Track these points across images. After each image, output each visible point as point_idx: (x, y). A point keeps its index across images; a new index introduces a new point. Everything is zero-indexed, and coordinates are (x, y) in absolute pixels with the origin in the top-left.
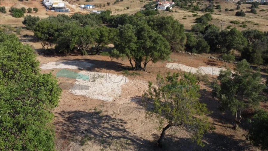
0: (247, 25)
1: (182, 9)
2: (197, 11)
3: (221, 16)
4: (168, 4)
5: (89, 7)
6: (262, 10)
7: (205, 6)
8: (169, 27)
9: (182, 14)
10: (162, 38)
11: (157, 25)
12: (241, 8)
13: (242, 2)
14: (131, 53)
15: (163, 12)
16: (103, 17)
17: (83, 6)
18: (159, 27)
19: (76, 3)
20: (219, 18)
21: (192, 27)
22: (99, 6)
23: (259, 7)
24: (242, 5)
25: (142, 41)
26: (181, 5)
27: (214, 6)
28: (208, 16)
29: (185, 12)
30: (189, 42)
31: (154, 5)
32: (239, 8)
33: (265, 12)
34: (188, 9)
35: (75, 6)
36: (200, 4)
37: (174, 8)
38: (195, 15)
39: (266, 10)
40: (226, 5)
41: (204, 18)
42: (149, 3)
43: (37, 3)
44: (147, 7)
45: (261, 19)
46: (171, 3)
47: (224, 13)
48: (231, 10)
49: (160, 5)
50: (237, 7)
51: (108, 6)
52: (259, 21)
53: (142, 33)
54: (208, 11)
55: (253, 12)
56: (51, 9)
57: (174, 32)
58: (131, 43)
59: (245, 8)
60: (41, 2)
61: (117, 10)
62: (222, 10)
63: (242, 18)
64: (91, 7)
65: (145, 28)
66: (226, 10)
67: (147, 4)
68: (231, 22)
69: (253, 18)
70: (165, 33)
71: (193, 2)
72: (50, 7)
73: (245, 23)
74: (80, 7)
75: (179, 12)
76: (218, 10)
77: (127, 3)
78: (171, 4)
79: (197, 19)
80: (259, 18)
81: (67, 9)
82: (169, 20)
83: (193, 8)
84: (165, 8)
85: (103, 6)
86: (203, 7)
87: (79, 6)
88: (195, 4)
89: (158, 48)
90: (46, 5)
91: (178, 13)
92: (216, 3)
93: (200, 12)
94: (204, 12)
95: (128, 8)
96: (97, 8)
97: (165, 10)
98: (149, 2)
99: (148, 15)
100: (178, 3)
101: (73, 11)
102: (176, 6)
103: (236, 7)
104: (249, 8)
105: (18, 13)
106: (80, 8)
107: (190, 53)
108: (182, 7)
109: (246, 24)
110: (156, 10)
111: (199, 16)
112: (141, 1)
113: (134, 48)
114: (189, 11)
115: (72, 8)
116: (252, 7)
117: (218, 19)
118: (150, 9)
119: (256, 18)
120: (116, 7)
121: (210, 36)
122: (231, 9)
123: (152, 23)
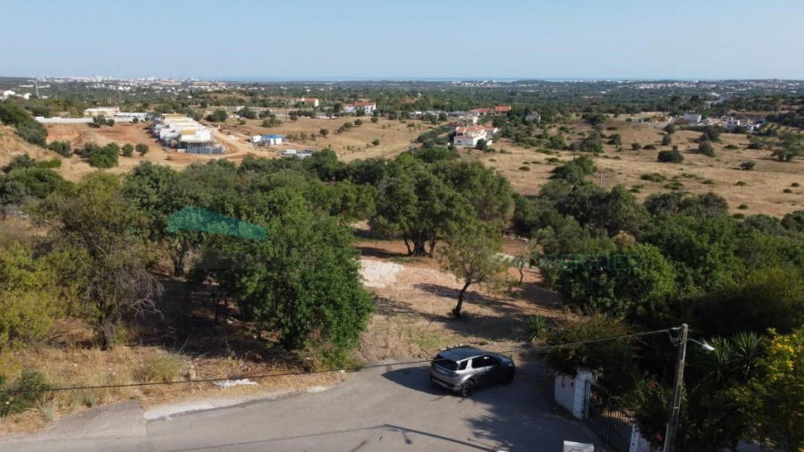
0: (681, 185)
1: (519, 145)
2: (559, 149)
3: (621, 161)
4: (483, 131)
5: (275, 141)
6: (730, 147)
7: (581, 137)
8: (476, 182)
9: (518, 157)
10: (461, 198)
11: (453, 180)
12: (674, 141)
13: (677, 127)
14: (407, 223)
15: (468, 153)
16: (321, 165)
17: (257, 139)
18: (457, 181)
19: (239, 130)
20: (614, 168)
21: (540, 188)
22: (299, 137)
23: (722, 139)
24: (678, 133)
25: (427, 202)
26: (516, 135)
27: (603, 136)
28: (585, 163)
29: (526, 151)
30: (522, 214)
31: (445, 135)
32: (669, 141)
33: (735, 151)
34: (534, 145)
35: (237, 139)
36: (567, 132)
37: (498, 141)
38: (551, 160)
39: (739, 146)
40: (636, 134)
41: (574, 166)
42: (430, 130)
43: (136, 131)
44: (425, 141)
45: (722, 170)
46: (490, 129)
47: (630, 154)
48: (647, 148)
49: (461, 134)
50: (664, 139)
51: (322, 138)
52: (717, 174)
53: (428, 188)
54: (586, 149)
55: (704, 150)
56: (176, 147)
57: (487, 192)
58: (409, 206)
59: (686, 141)
60: (146, 129)
61: (348, 148)
62: (624, 146)
63: (673, 168)
64: (279, 141)
65: (432, 180)
66: (635, 147)
67: (425, 131)
68: (645, 177)
69: (701, 167)
70: (470, 194)
71: (547, 126)
72: (173, 142)
73: (678, 179)
74: (249, 141)
75: (510, 153)
76: (614, 146)
77: (375, 130)
78: (490, 133)
79: (556, 171)
80: (718, 167)
81: (218, 146)
82: (476, 169)
83: (549, 141)
84: (475, 142)
85: (310, 137)
86: (576, 139)
87: (248, 137)
88: (553, 131)
89: (455, 213)
90: (162, 136)
91: (507, 156)
92: (610, 129)
93: (568, 152)
94: (578, 152)
95: (376, 143)
96: (294, 144)
97: (474, 146)
98: (430, 128)
99: (430, 161)
100: (510, 130)
101: (234, 152)
102: (503, 136)
103: (661, 138)
104: (696, 141)
105: (104, 157)
106: (250, 145)
107: (525, 239)
108: (518, 141)
109: (683, 183)
110: (450, 148)
111: (563, 162)
112: (409, 126)
113: (413, 215)
114: (538, 151)
115: (229, 145)
116: (703, 139)
117: (611, 170)
118: (435, 145)
119: (711, 166)
120: (345, 139)
121: (568, 203)
122: (648, 144)
123: (443, 176)
